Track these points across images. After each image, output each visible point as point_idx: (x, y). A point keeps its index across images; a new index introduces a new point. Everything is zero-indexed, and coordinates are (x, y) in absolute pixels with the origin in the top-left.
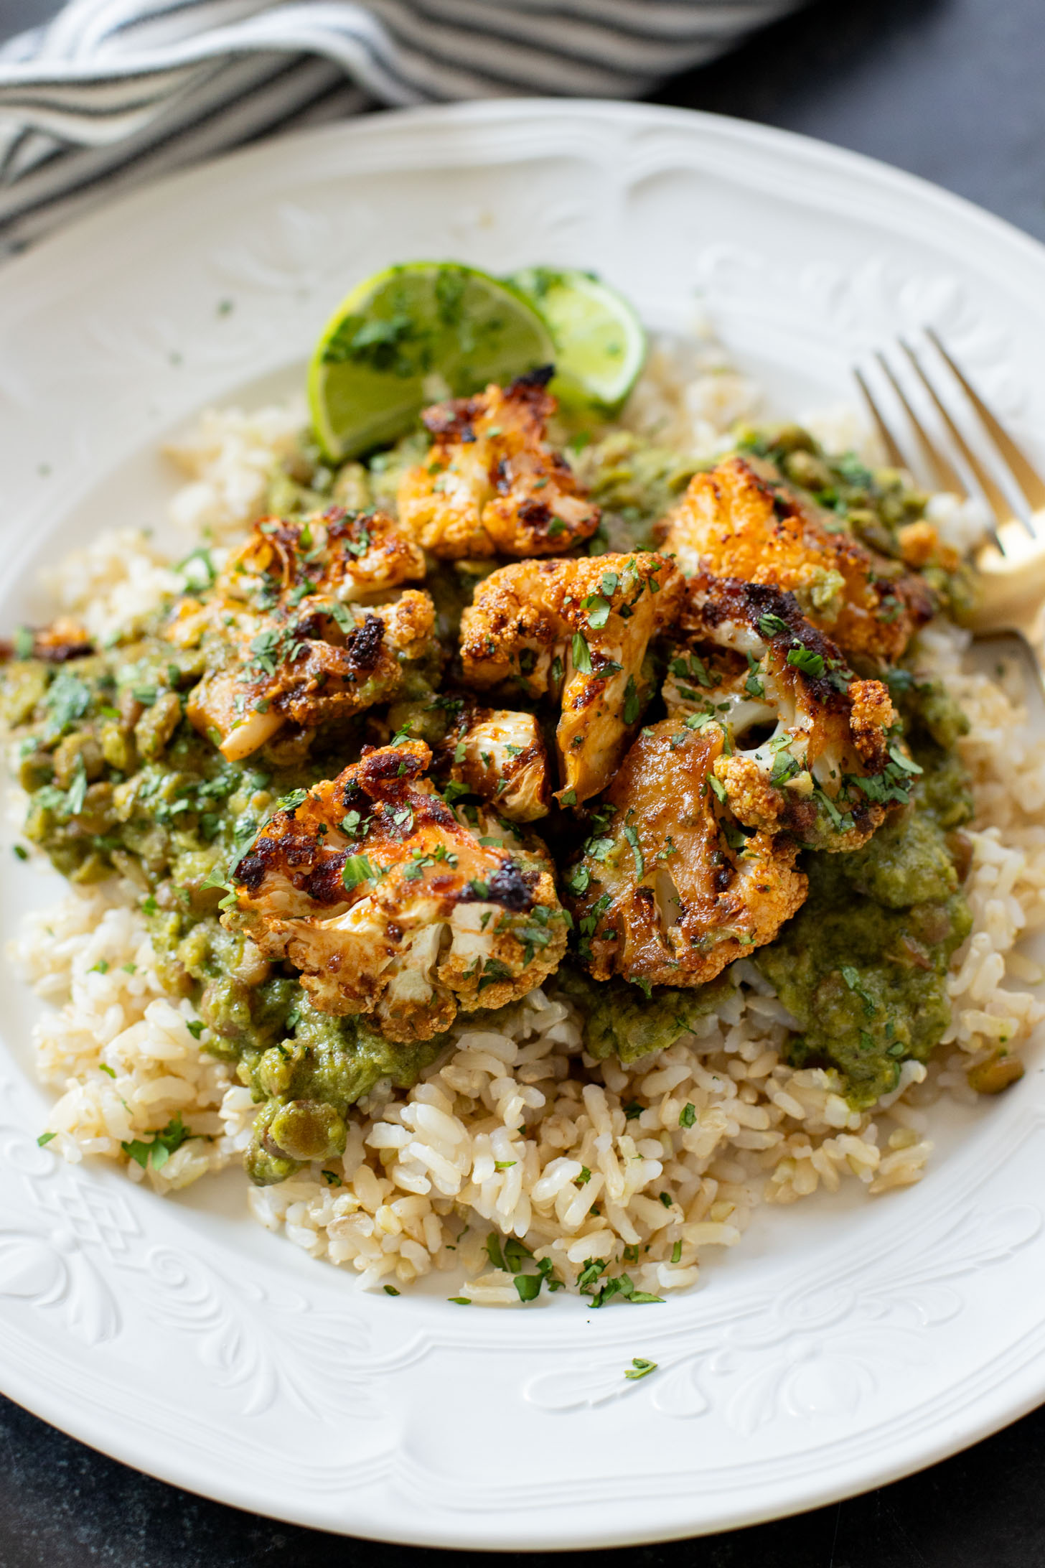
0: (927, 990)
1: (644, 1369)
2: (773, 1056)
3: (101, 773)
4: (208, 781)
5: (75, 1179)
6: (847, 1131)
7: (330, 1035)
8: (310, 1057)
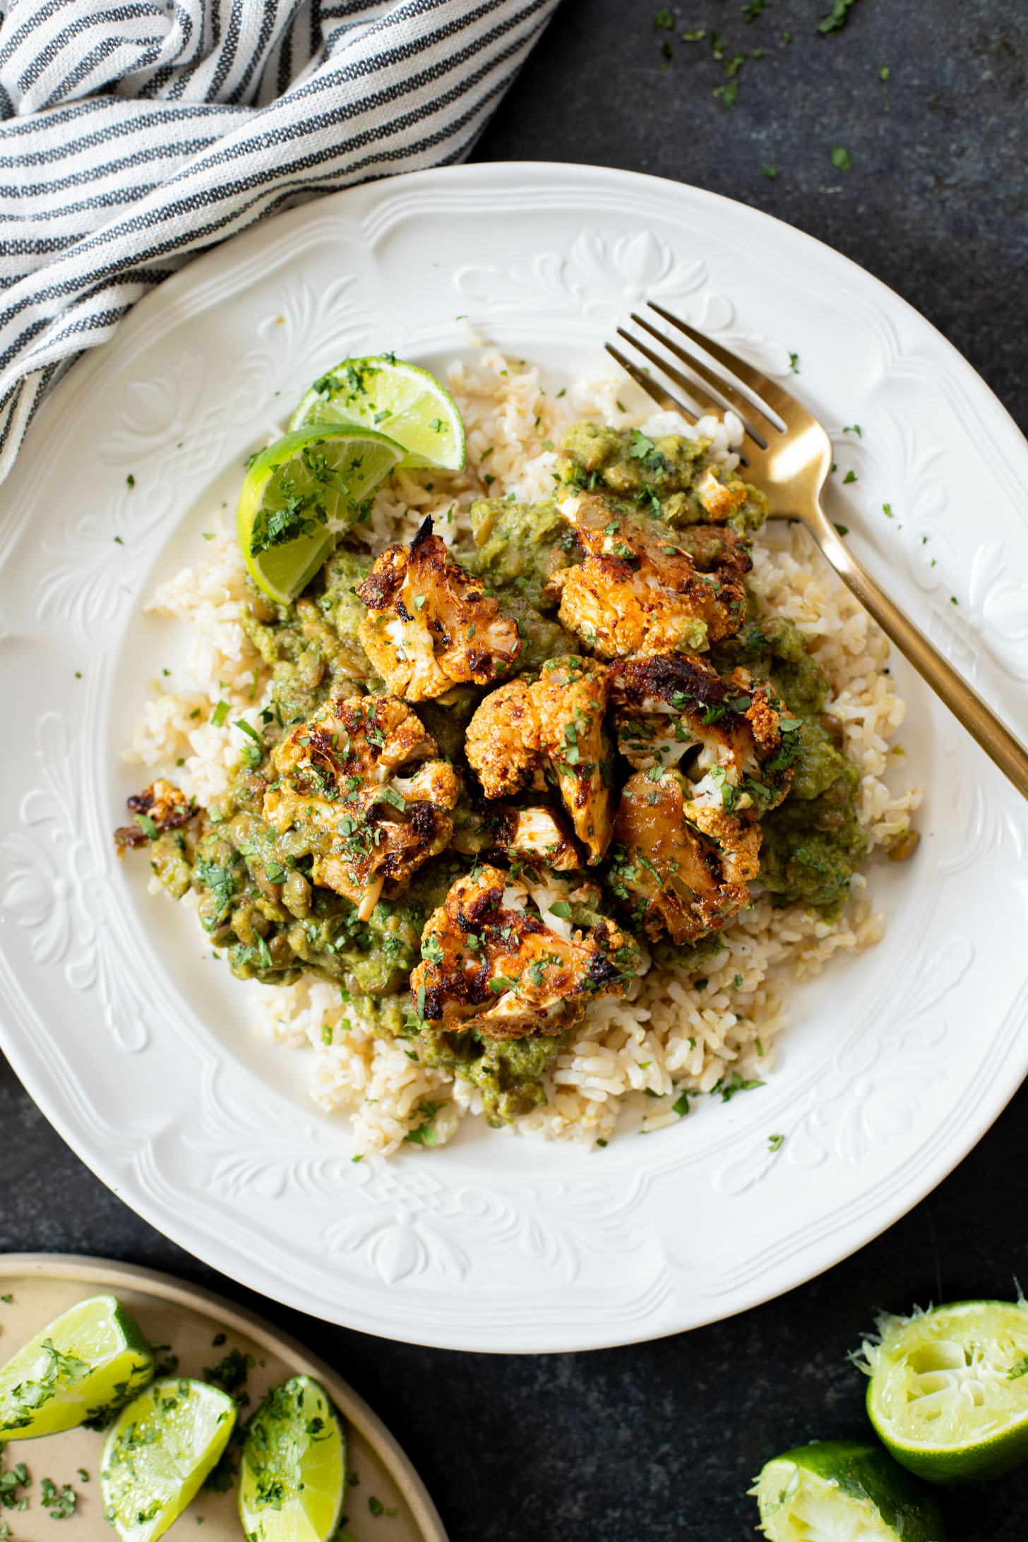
0: (850, 836)
1: (777, 1140)
2: (769, 909)
3: (270, 930)
4: (348, 916)
5: (388, 1172)
6: (831, 935)
7: (509, 1045)
8: (503, 1062)
